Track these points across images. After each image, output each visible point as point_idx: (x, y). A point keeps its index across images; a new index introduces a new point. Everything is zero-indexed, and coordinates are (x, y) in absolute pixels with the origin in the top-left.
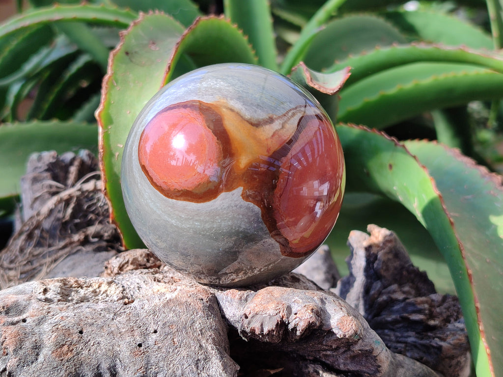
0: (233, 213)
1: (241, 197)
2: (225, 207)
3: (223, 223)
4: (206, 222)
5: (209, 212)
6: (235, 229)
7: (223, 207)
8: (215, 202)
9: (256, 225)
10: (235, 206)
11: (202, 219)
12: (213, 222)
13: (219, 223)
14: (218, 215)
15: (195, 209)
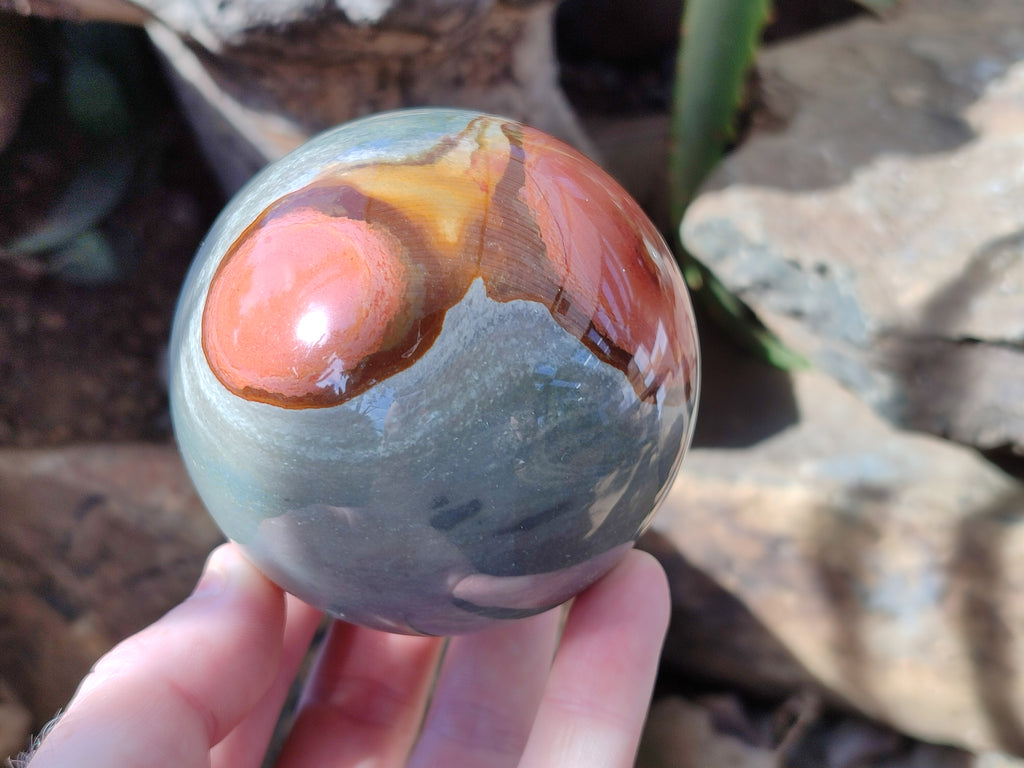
0: (492, 341)
1: (490, 299)
2: (470, 337)
3: (487, 380)
4: (451, 397)
5: (445, 371)
6: (518, 375)
7: (468, 341)
8: (443, 340)
9: (554, 345)
10: (488, 324)
11: (436, 397)
12: (464, 389)
13: (477, 381)
14: (467, 366)
15: (411, 384)
